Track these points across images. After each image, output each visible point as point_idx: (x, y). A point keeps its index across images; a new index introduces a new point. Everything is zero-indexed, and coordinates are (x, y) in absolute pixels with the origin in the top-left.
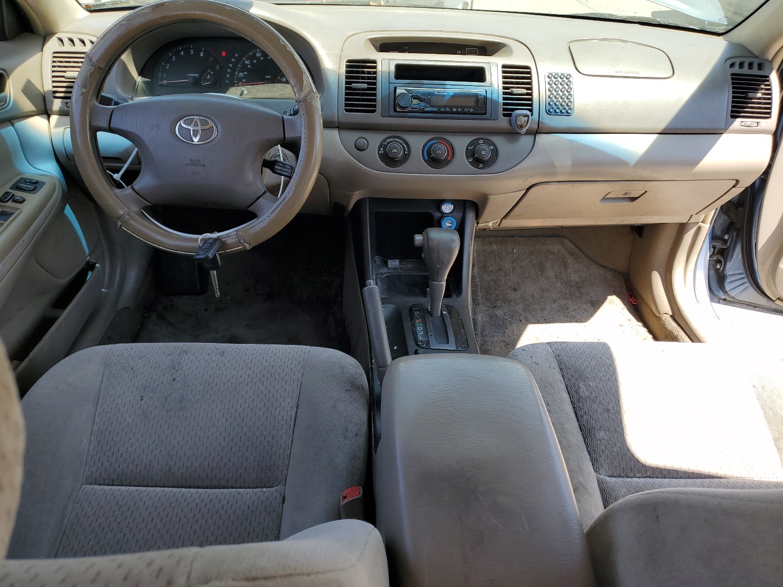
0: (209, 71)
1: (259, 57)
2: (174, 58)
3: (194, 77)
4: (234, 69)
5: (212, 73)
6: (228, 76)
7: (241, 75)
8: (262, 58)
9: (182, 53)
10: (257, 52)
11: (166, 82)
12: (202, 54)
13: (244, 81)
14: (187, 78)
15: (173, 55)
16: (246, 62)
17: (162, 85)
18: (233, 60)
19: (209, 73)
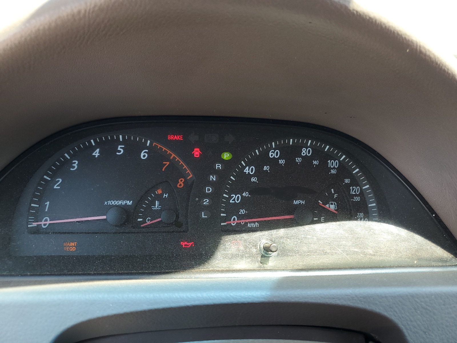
0: (160, 192)
1: (275, 160)
2: (75, 165)
3: (123, 209)
4: (218, 187)
5: (166, 196)
6: (206, 202)
7: (236, 199)
8: (282, 162)
9: (96, 153)
10: (271, 148)
11: (48, 222)
12: (144, 155)
13: (242, 212)
14: (104, 210)
15: (73, 157)
16: (247, 170)
17: (37, 231)
18: (218, 166)
19: (159, 197)
